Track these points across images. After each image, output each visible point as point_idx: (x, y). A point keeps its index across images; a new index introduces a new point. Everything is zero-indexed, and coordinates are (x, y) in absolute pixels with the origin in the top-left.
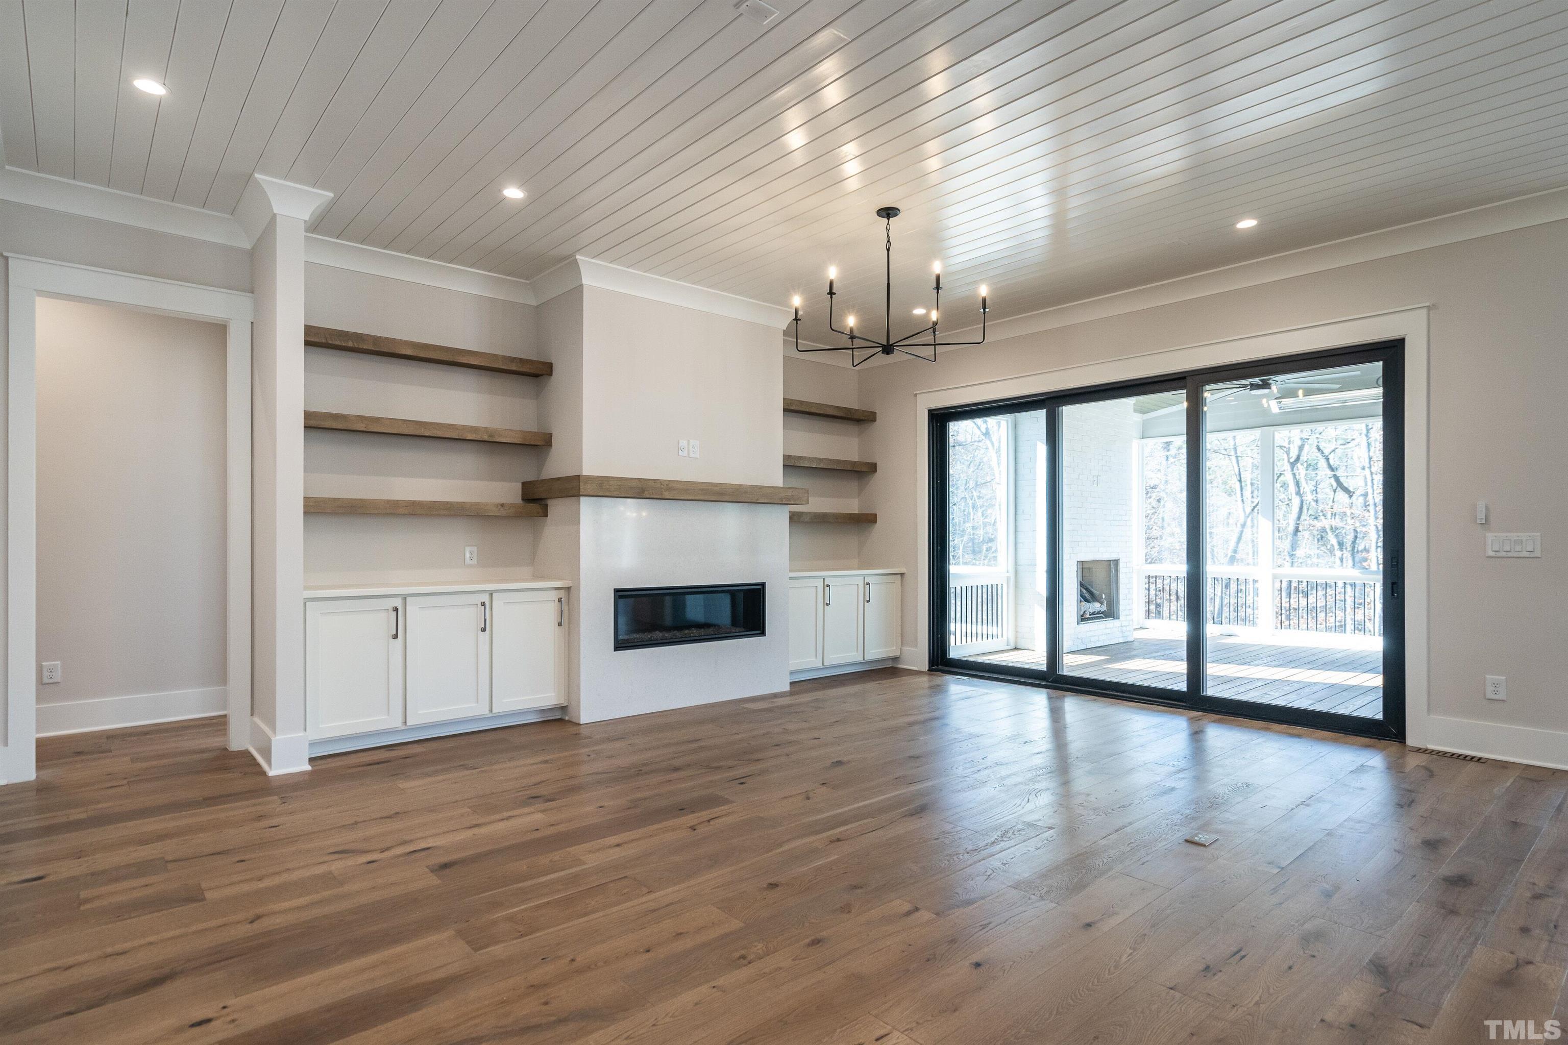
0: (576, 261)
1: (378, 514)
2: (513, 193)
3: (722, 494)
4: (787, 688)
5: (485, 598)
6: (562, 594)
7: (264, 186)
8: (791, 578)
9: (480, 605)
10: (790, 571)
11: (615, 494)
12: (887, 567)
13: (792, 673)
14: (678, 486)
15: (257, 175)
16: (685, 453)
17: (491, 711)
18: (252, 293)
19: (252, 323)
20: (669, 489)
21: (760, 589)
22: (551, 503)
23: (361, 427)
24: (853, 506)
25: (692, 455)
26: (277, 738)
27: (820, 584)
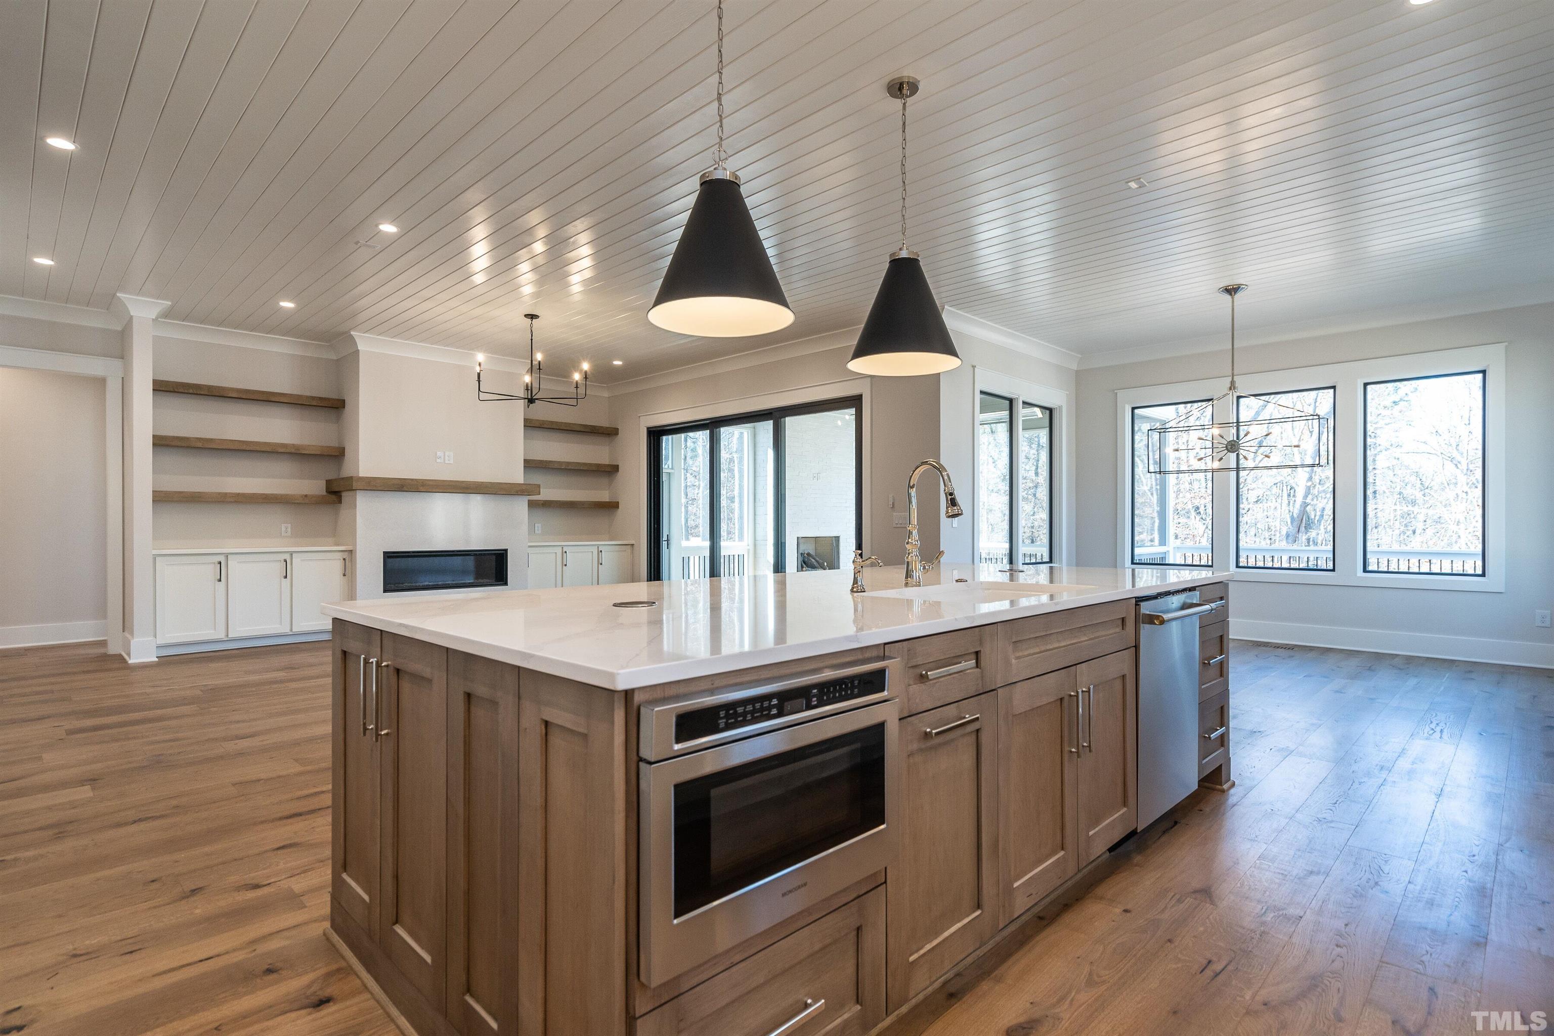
0: (352, 337)
1: (212, 502)
2: (287, 305)
3: (467, 488)
5: (287, 557)
6: (346, 555)
7: (124, 300)
8: (530, 546)
9: (283, 561)
10: (530, 541)
11: (380, 488)
12: (619, 540)
14: (431, 483)
15: (118, 294)
16: (441, 461)
17: (291, 630)
18: (123, 358)
19: (123, 378)
20: (423, 485)
21: (503, 553)
22: (344, 494)
23: (200, 445)
24: (604, 496)
25: (446, 462)
26: (134, 640)
27: (559, 551)
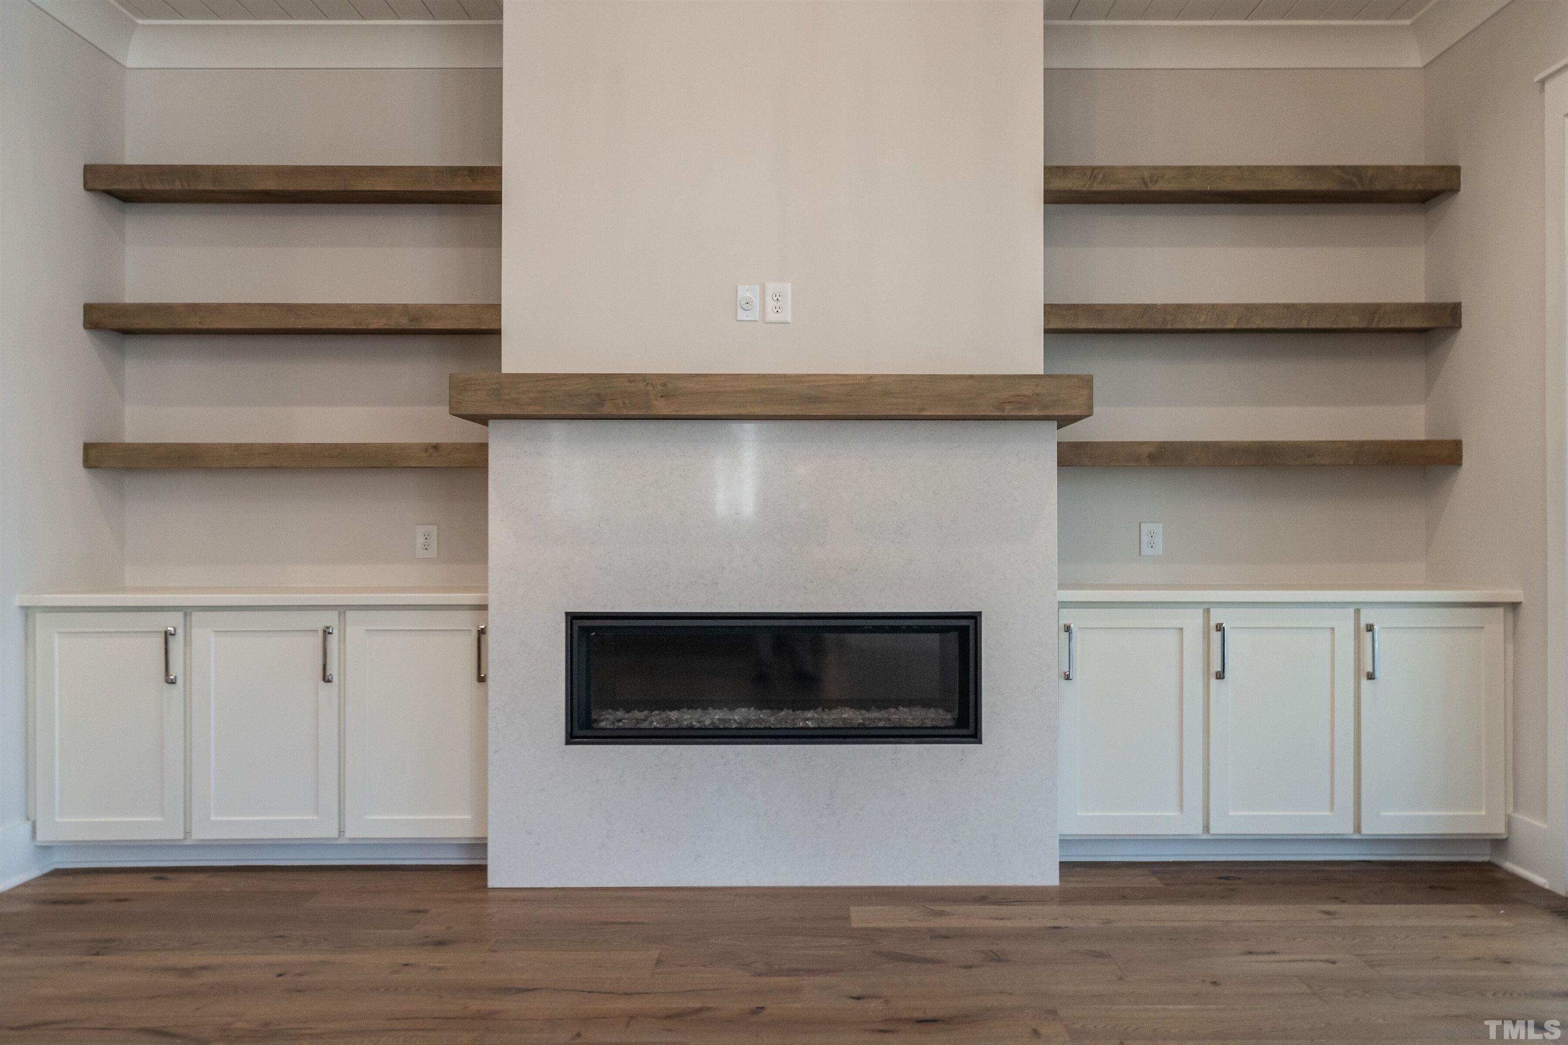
4: (1051, 878)
5: (332, 620)
8: (1063, 605)
9: (321, 632)
10: (1061, 586)
13: (1065, 842)
16: (755, 315)
20: (670, 394)
21: (965, 628)
25: (771, 316)
27: (1193, 621)
